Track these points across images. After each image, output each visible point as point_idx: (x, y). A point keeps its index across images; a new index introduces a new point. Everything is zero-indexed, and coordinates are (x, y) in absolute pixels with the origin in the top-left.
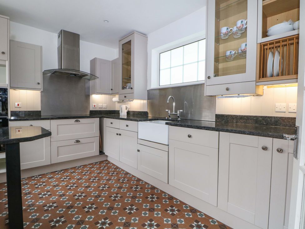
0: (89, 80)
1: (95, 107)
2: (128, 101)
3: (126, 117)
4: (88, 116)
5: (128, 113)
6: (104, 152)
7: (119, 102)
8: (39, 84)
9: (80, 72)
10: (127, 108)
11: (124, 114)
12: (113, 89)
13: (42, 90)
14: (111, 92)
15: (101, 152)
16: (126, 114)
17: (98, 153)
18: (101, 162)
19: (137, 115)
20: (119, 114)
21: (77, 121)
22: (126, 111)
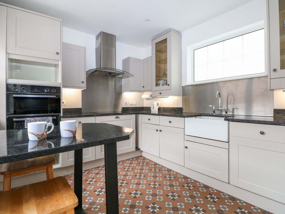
0: (121, 78)
1: (127, 104)
2: (162, 97)
3: (157, 113)
4: (121, 112)
5: (159, 109)
6: (140, 148)
7: (147, 99)
8: (83, 82)
9: (116, 70)
10: (158, 104)
11: (155, 110)
12: (145, 86)
13: (85, 88)
14: (142, 89)
15: (137, 149)
16: (157, 110)
17: (134, 149)
18: (137, 158)
19: (170, 111)
20: (151, 110)
21: (117, 117)
22: (157, 108)
